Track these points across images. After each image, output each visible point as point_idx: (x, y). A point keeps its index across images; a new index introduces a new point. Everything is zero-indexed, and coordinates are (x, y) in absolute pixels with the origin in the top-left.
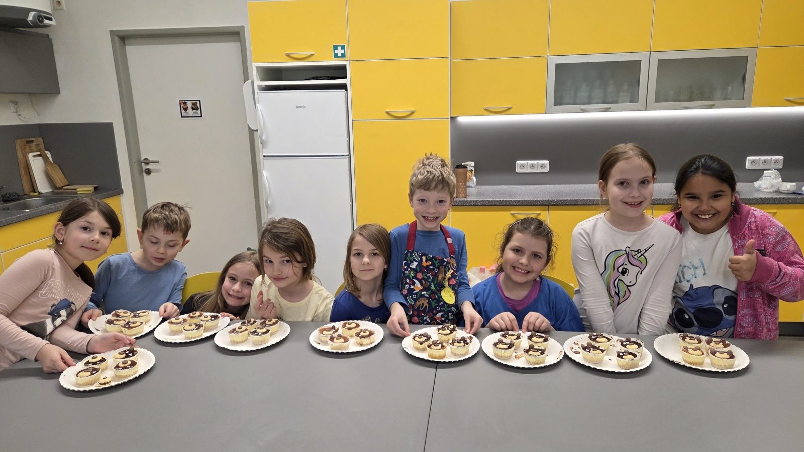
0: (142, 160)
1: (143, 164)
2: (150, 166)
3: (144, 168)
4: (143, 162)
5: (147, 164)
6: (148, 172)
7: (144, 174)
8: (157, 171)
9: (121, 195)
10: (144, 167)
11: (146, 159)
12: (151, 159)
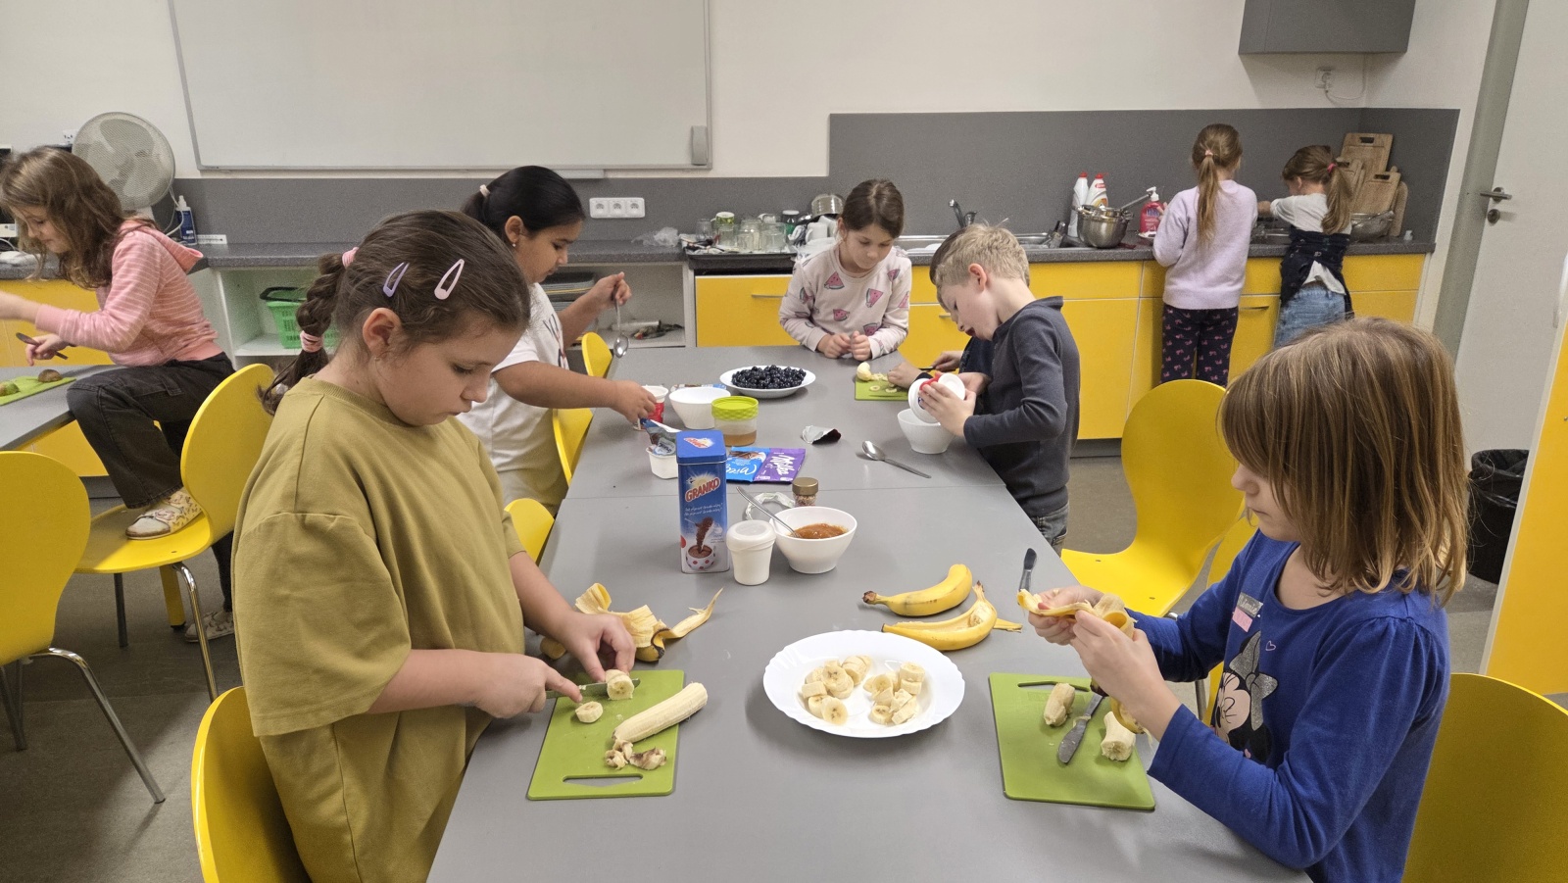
0: (1493, 189)
1: (1491, 199)
2: (1501, 207)
3: (1489, 209)
4: (1490, 196)
5: (1498, 199)
6: (1494, 217)
7: (1487, 220)
8: (1509, 217)
9: (1428, 255)
10: (1491, 205)
11: (1498, 190)
12: (1506, 191)
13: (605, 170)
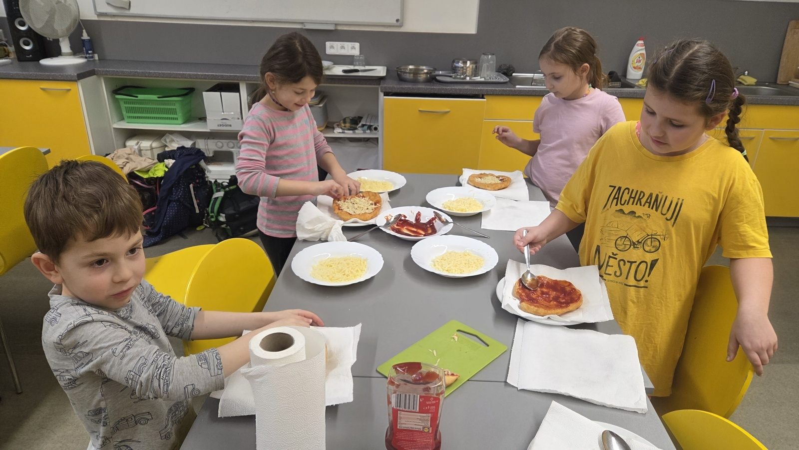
13: (336, 25)
